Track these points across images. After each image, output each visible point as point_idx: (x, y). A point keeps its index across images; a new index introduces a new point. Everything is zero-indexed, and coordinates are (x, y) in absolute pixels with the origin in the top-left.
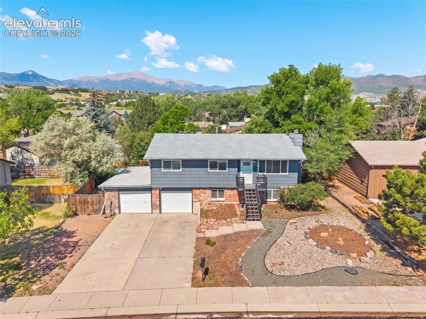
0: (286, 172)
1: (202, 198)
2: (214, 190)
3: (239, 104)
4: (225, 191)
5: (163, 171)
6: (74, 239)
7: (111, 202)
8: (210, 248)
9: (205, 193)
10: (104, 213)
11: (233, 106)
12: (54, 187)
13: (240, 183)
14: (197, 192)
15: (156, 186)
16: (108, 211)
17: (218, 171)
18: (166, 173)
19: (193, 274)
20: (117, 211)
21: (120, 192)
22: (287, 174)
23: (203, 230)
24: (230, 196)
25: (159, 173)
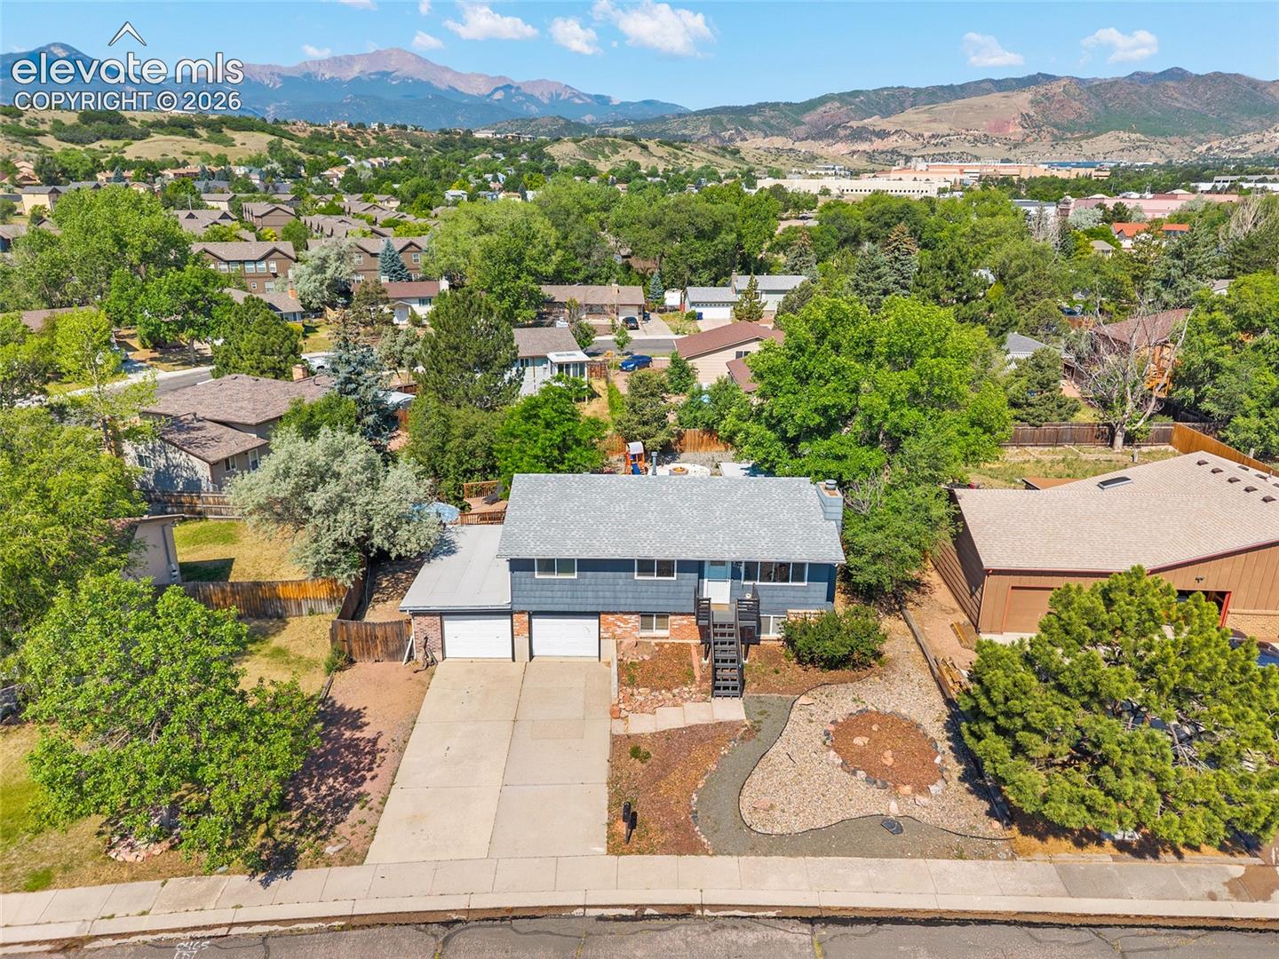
0: (803, 581)
1: (619, 631)
2: (646, 615)
3: (717, 227)
4: (671, 618)
5: (537, 577)
6: (367, 733)
7: (426, 638)
8: (638, 764)
9: (626, 622)
10: (410, 657)
11: (701, 235)
12: (285, 584)
13: (702, 609)
14: (611, 618)
15: (522, 608)
16: (419, 656)
17: (655, 578)
18: (543, 582)
19: (609, 825)
20: (438, 656)
21: (444, 617)
22: (805, 584)
23: (624, 713)
24: (681, 627)
25: (528, 580)
